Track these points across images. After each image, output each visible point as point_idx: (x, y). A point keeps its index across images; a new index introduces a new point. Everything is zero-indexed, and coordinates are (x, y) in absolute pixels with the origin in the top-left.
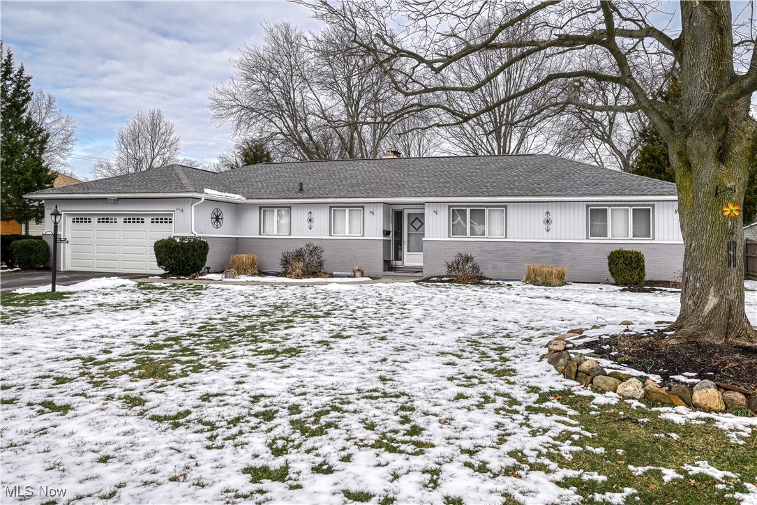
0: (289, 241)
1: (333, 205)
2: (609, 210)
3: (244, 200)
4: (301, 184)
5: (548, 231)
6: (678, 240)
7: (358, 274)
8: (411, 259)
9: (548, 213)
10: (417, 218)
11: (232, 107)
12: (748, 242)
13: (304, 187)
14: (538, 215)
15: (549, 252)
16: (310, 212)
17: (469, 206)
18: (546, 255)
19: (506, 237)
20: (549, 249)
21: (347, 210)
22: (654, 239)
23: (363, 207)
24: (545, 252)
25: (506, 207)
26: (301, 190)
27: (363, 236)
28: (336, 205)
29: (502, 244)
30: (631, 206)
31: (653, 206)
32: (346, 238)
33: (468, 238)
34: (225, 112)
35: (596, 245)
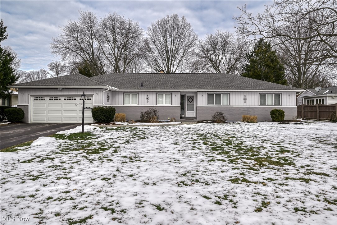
0: (138, 107)
1: (158, 92)
2: (266, 95)
3: (118, 90)
4: (142, 83)
5: (245, 103)
6: (294, 106)
7: (174, 120)
8: (189, 114)
9: (245, 96)
10: (191, 98)
11: (61, 48)
12: (305, 106)
13: (143, 84)
14: (242, 97)
15: (245, 110)
16: (148, 95)
17: (215, 93)
18: (245, 111)
19: (229, 105)
20: (246, 109)
21: (164, 94)
22: (281, 105)
23: (171, 93)
24: (244, 110)
25: (229, 94)
26: (142, 86)
27: (171, 105)
28: (159, 92)
29: (228, 108)
30: (274, 93)
31: (281, 94)
32: (164, 106)
33: (215, 105)
34: (58, 50)
35: (263, 108)
